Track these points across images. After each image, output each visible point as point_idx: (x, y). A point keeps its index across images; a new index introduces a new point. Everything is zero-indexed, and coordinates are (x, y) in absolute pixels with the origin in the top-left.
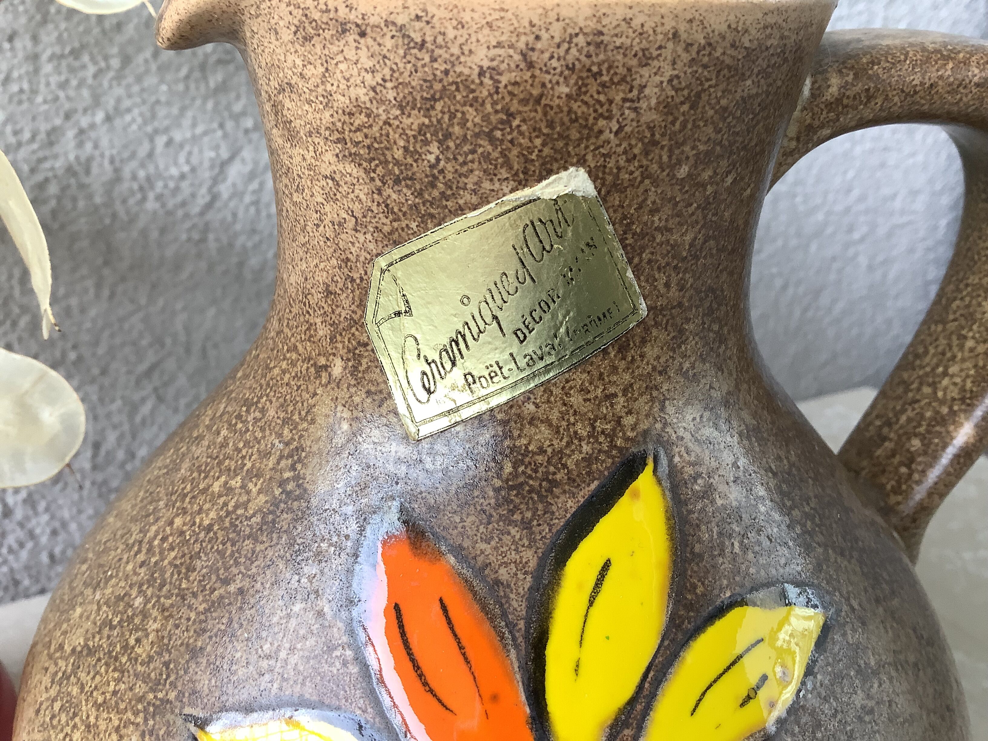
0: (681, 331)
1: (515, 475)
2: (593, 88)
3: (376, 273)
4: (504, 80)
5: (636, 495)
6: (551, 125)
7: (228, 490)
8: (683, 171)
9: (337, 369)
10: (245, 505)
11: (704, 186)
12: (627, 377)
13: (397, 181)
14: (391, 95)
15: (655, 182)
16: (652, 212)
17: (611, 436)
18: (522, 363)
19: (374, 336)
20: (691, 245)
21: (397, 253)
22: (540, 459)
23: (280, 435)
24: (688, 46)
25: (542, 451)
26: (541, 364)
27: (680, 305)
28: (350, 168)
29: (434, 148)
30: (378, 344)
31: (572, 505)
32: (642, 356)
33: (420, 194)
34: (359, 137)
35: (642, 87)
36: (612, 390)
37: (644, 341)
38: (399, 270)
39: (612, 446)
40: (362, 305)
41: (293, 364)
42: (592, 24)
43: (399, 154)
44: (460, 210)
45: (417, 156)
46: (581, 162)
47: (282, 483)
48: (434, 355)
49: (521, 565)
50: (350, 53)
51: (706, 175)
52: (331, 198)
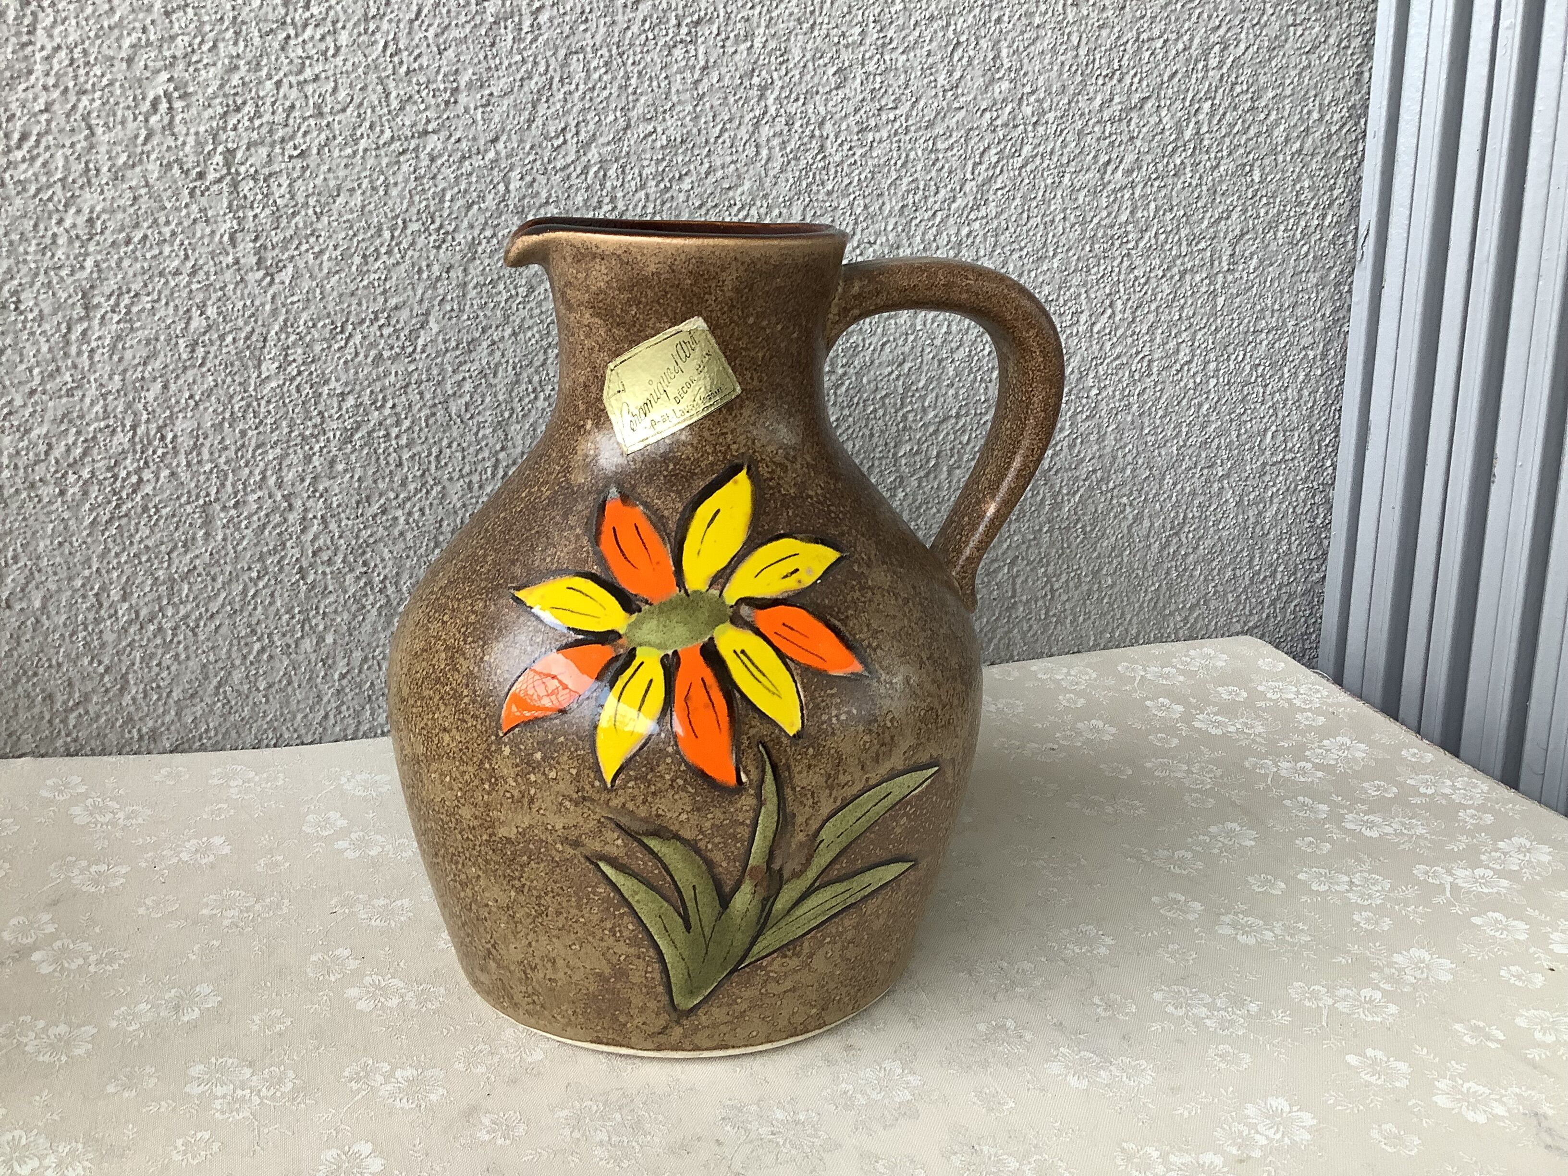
0: (763, 405)
1: (674, 469)
2: (701, 281)
3: (608, 372)
4: (662, 278)
5: (736, 482)
6: (684, 297)
7: (530, 494)
8: (751, 320)
9: (589, 425)
10: (540, 497)
11: (764, 329)
12: (733, 424)
13: (618, 325)
14: (615, 285)
15: (737, 324)
16: (738, 340)
17: (725, 454)
18: (679, 414)
19: (607, 405)
20: (763, 358)
21: (618, 360)
22: (687, 462)
23: (558, 464)
24: (743, 263)
25: (688, 458)
26: (688, 415)
27: (761, 390)
28: (597, 320)
29: (634, 308)
30: (608, 409)
31: (702, 484)
32: (741, 414)
33: (628, 330)
34: (601, 305)
35: (724, 281)
36: (725, 430)
37: (741, 407)
38: (619, 369)
39: (725, 458)
40: (602, 390)
41: (566, 429)
42: (698, 255)
43: (619, 312)
44: (647, 338)
45: (627, 313)
46: (699, 315)
47: (559, 484)
48: (636, 412)
49: (675, 510)
50: (597, 267)
51: (765, 323)
52: (587, 336)
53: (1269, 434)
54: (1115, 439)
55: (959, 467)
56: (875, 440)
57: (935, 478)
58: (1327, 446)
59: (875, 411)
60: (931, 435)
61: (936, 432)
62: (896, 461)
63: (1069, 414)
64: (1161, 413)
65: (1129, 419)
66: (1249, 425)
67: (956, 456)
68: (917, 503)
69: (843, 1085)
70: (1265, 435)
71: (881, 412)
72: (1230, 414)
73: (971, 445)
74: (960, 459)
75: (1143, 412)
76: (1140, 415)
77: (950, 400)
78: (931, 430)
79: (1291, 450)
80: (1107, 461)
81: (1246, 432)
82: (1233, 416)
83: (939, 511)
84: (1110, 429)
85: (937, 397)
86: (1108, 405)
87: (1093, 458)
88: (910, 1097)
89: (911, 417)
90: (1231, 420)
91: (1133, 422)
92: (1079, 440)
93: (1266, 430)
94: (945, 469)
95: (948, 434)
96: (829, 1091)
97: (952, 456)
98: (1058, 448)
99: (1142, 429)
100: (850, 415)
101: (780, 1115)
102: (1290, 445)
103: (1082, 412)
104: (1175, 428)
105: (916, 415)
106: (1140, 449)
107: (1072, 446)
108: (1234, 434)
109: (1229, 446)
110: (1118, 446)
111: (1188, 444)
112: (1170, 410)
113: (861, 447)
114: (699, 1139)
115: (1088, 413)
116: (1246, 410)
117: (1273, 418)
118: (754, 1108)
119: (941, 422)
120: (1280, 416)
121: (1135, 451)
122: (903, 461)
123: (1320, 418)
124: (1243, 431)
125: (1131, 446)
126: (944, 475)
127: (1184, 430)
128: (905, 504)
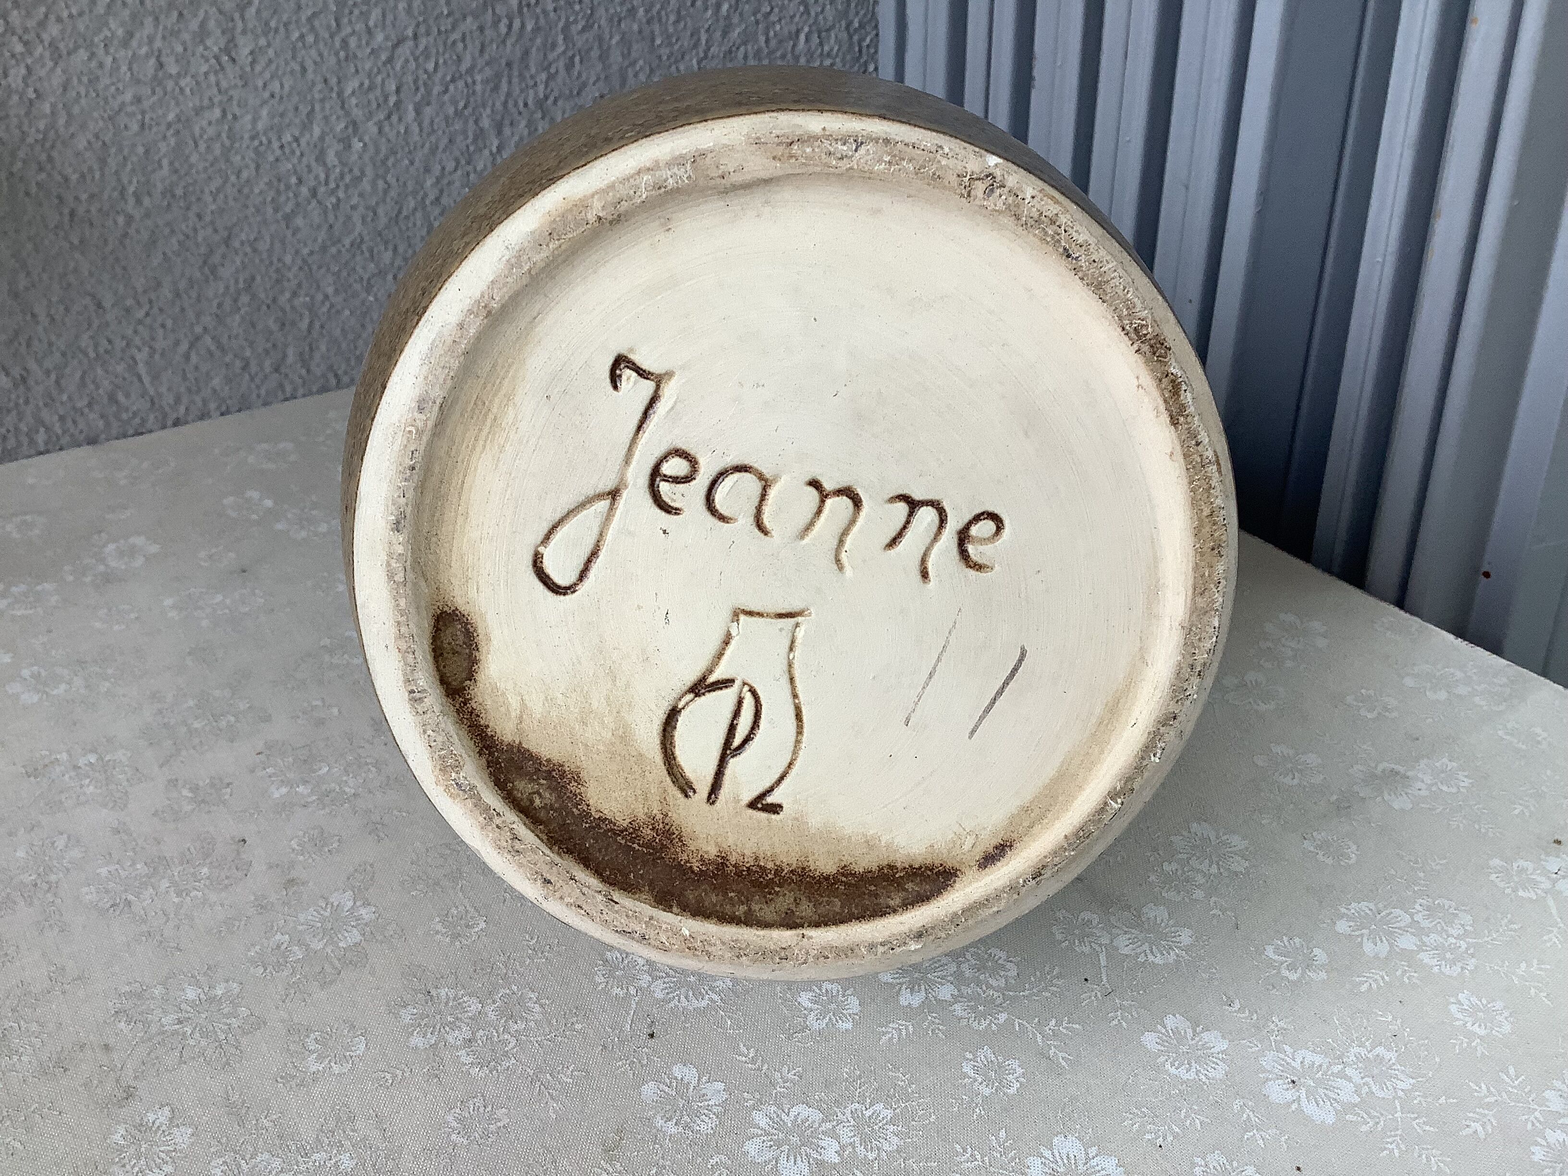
53: (802, 37)
54: (623, 55)
55: (428, 104)
56: (310, 75)
57: (400, 119)
58: (868, 46)
59: (302, 37)
60: (384, 64)
61: (390, 60)
62: (343, 103)
63: (561, 24)
64: (672, 18)
65: (635, 27)
66: (778, 27)
67: (422, 89)
68: (382, 156)
69: (278, 937)
70: (797, 36)
71: (310, 39)
72: (754, 14)
73: (439, 75)
74: (429, 92)
75: (652, 18)
76: (648, 22)
77: (402, 15)
78: (383, 57)
79: (829, 55)
80: (616, 82)
81: (775, 35)
82: (759, 16)
83: (412, 163)
84: (614, 41)
85: (384, 15)
86: (607, 10)
87: (598, 79)
88: (359, 938)
89: (353, 42)
90: (757, 22)
91: (640, 32)
92: (577, 59)
93: (798, 32)
94: (411, 107)
95: (407, 61)
96: (258, 948)
97: (417, 89)
98: (553, 70)
99: (653, 40)
100: (269, 45)
101: (191, 993)
102: (826, 48)
103: (576, 21)
104: (692, 35)
105: (360, 39)
106: (654, 65)
107: (569, 66)
108: (762, 39)
109: (758, 54)
110: (626, 63)
111: (710, 55)
112: (683, 13)
113: (292, 88)
114: (82, 1047)
115: (583, 23)
116: (772, 9)
117: (805, 17)
118: (158, 991)
119: (396, 46)
120: (813, 14)
121: (647, 69)
122: (354, 101)
123: (857, 13)
124: (772, 34)
125: (641, 62)
126: (411, 114)
127: (704, 37)
128: (366, 158)
